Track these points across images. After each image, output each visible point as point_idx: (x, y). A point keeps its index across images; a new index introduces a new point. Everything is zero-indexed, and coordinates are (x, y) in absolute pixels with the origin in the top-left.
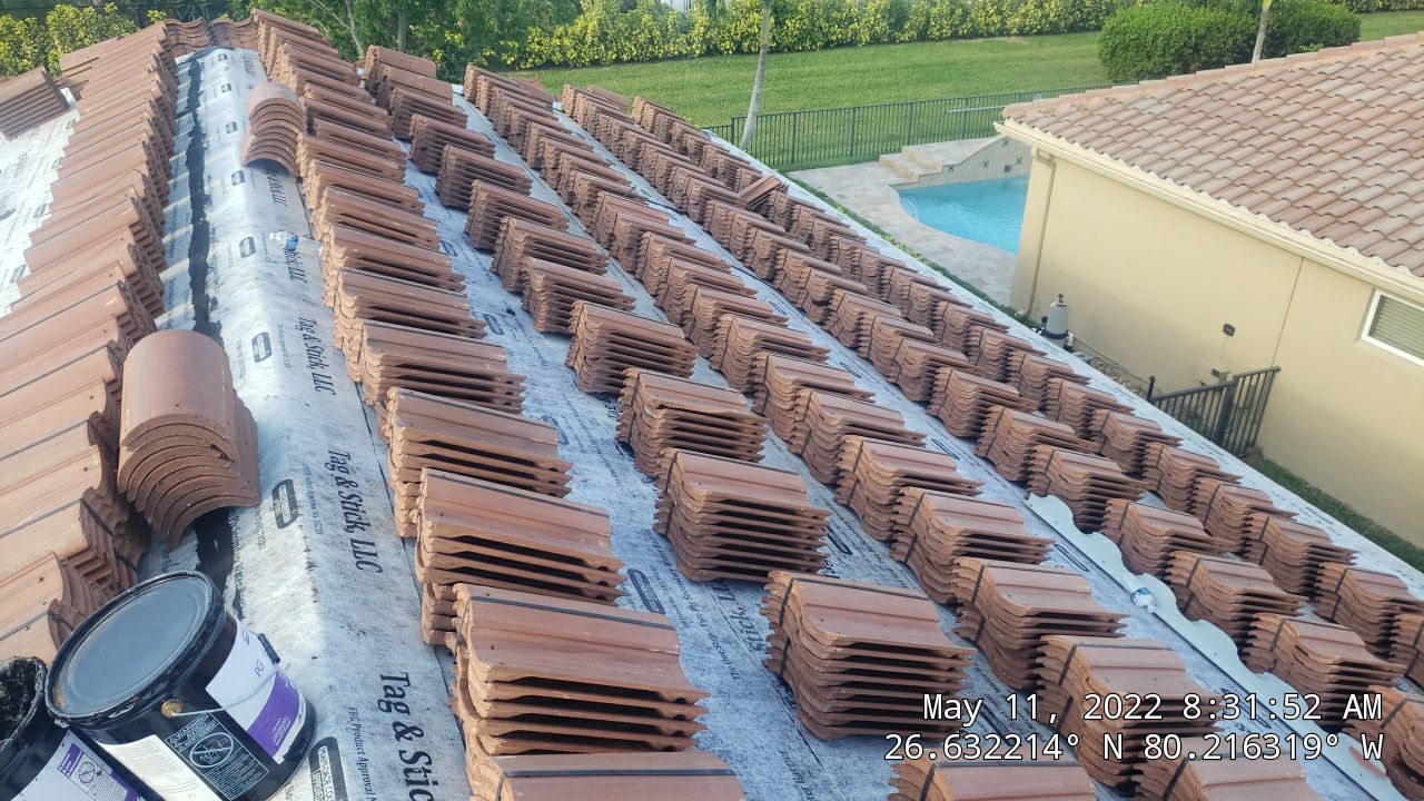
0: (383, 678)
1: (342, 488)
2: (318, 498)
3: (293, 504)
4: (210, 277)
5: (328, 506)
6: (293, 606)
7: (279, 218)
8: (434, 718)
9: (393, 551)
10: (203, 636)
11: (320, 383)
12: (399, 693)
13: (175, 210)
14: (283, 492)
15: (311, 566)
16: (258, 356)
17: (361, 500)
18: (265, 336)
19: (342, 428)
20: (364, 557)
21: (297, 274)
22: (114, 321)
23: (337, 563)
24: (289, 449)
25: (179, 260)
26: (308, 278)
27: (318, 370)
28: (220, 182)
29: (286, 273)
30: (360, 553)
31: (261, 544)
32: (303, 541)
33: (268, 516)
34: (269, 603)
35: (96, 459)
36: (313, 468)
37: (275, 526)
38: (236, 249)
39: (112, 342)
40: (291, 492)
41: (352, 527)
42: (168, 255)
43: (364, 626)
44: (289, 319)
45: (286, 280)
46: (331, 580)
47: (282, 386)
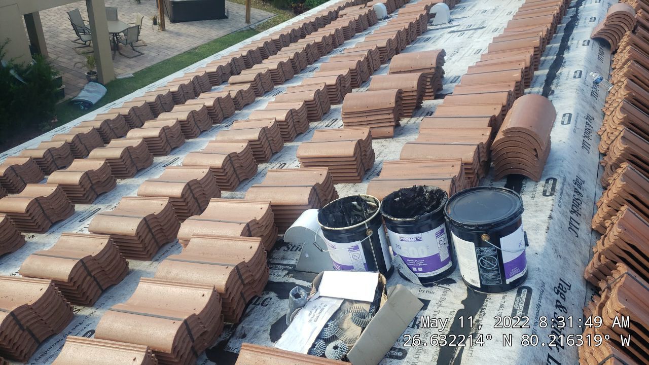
0: (561, 280)
1: (576, 194)
2: (564, 192)
3: (553, 189)
4: (555, 81)
5: (567, 198)
6: (536, 229)
7: (597, 67)
8: (574, 310)
9: (586, 232)
10: (511, 219)
11: (585, 145)
12: (564, 289)
13: (551, 47)
14: (551, 182)
15: (550, 217)
16: (564, 122)
17: (581, 203)
18: (570, 115)
19: (586, 169)
20: (573, 227)
21: (594, 94)
22: (514, 83)
23: (561, 223)
24: (561, 166)
25: (544, 69)
26: (599, 98)
27: (586, 139)
28: (577, 42)
29: (590, 92)
30: (572, 224)
31: (533, 197)
32: (552, 206)
33: (540, 188)
34: (526, 222)
35: (488, 133)
36: (568, 179)
37: (542, 194)
38: (572, 74)
39: (510, 90)
40: (554, 184)
41: (574, 212)
42: (540, 65)
43: (561, 254)
44: (583, 112)
45: (589, 95)
46: (556, 228)
47: (568, 139)
